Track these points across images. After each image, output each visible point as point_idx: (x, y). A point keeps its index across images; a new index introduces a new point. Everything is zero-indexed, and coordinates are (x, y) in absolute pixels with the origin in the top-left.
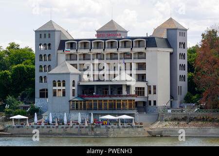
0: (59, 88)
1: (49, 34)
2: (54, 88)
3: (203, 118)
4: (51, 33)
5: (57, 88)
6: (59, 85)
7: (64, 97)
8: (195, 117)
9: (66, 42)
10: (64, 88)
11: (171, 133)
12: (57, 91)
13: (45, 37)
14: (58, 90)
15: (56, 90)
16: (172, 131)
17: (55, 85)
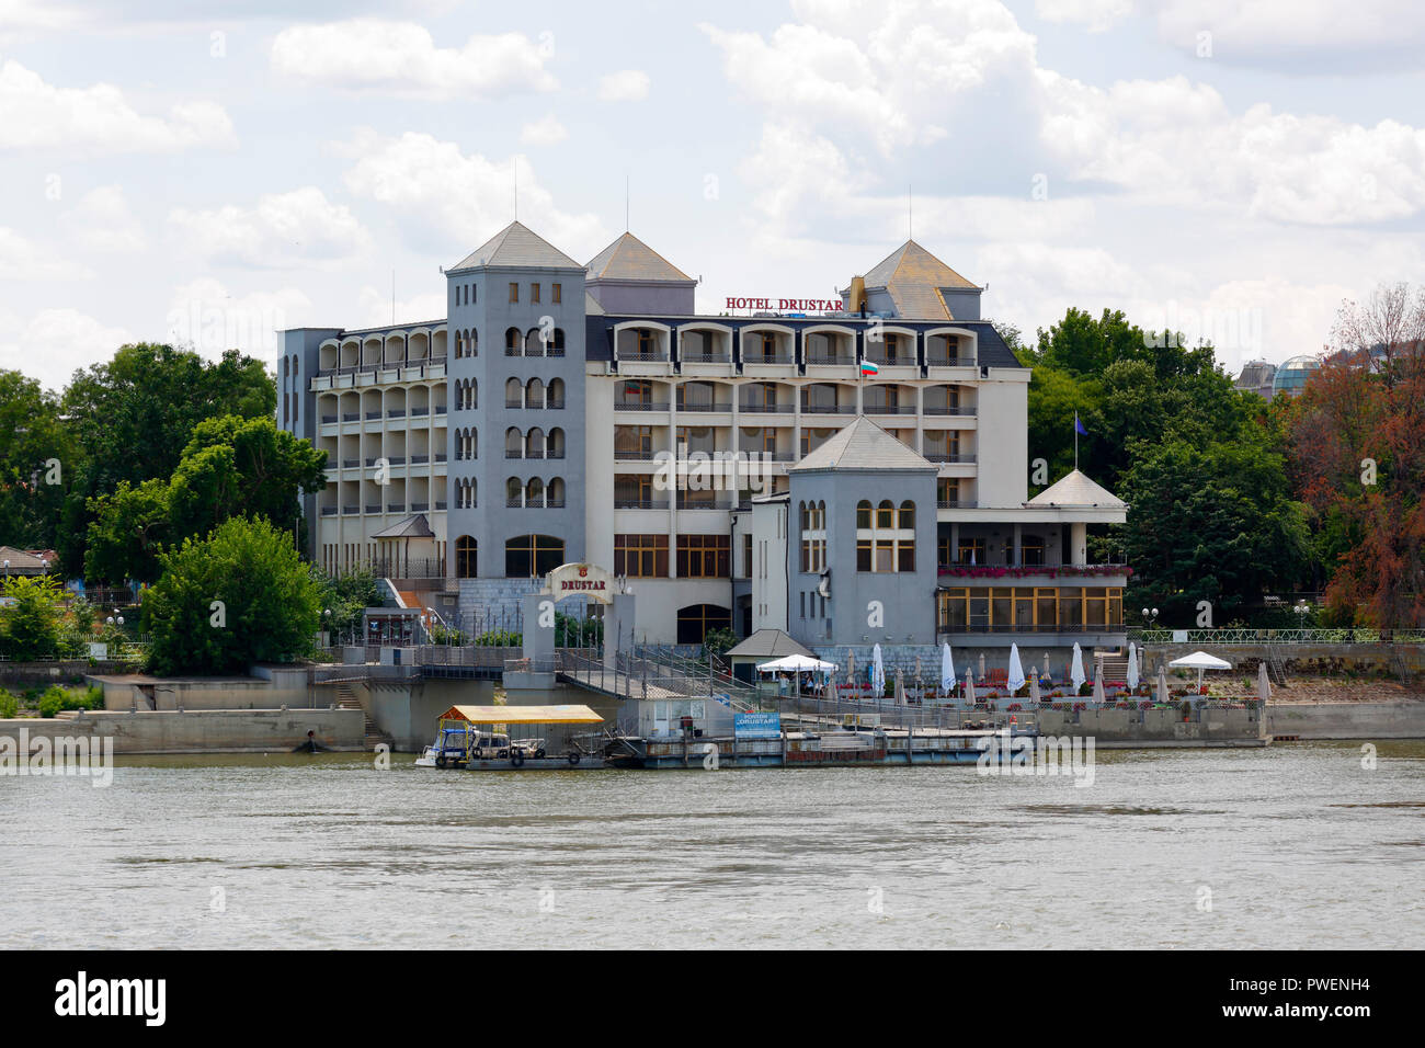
0: (885, 534)
1: (558, 287)
2: (863, 534)
3: (1322, 666)
4: (566, 283)
5: (874, 534)
6: (885, 522)
7: (906, 576)
8: (1289, 663)
9: (618, 327)
10: (907, 535)
11: (1298, 723)
12: (874, 547)
13: (536, 299)
14: (880, 543)
15: (868, 543)
16: (1300, 717)
17: (864, 522)
